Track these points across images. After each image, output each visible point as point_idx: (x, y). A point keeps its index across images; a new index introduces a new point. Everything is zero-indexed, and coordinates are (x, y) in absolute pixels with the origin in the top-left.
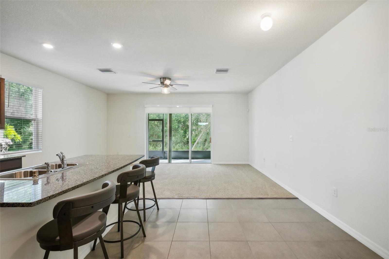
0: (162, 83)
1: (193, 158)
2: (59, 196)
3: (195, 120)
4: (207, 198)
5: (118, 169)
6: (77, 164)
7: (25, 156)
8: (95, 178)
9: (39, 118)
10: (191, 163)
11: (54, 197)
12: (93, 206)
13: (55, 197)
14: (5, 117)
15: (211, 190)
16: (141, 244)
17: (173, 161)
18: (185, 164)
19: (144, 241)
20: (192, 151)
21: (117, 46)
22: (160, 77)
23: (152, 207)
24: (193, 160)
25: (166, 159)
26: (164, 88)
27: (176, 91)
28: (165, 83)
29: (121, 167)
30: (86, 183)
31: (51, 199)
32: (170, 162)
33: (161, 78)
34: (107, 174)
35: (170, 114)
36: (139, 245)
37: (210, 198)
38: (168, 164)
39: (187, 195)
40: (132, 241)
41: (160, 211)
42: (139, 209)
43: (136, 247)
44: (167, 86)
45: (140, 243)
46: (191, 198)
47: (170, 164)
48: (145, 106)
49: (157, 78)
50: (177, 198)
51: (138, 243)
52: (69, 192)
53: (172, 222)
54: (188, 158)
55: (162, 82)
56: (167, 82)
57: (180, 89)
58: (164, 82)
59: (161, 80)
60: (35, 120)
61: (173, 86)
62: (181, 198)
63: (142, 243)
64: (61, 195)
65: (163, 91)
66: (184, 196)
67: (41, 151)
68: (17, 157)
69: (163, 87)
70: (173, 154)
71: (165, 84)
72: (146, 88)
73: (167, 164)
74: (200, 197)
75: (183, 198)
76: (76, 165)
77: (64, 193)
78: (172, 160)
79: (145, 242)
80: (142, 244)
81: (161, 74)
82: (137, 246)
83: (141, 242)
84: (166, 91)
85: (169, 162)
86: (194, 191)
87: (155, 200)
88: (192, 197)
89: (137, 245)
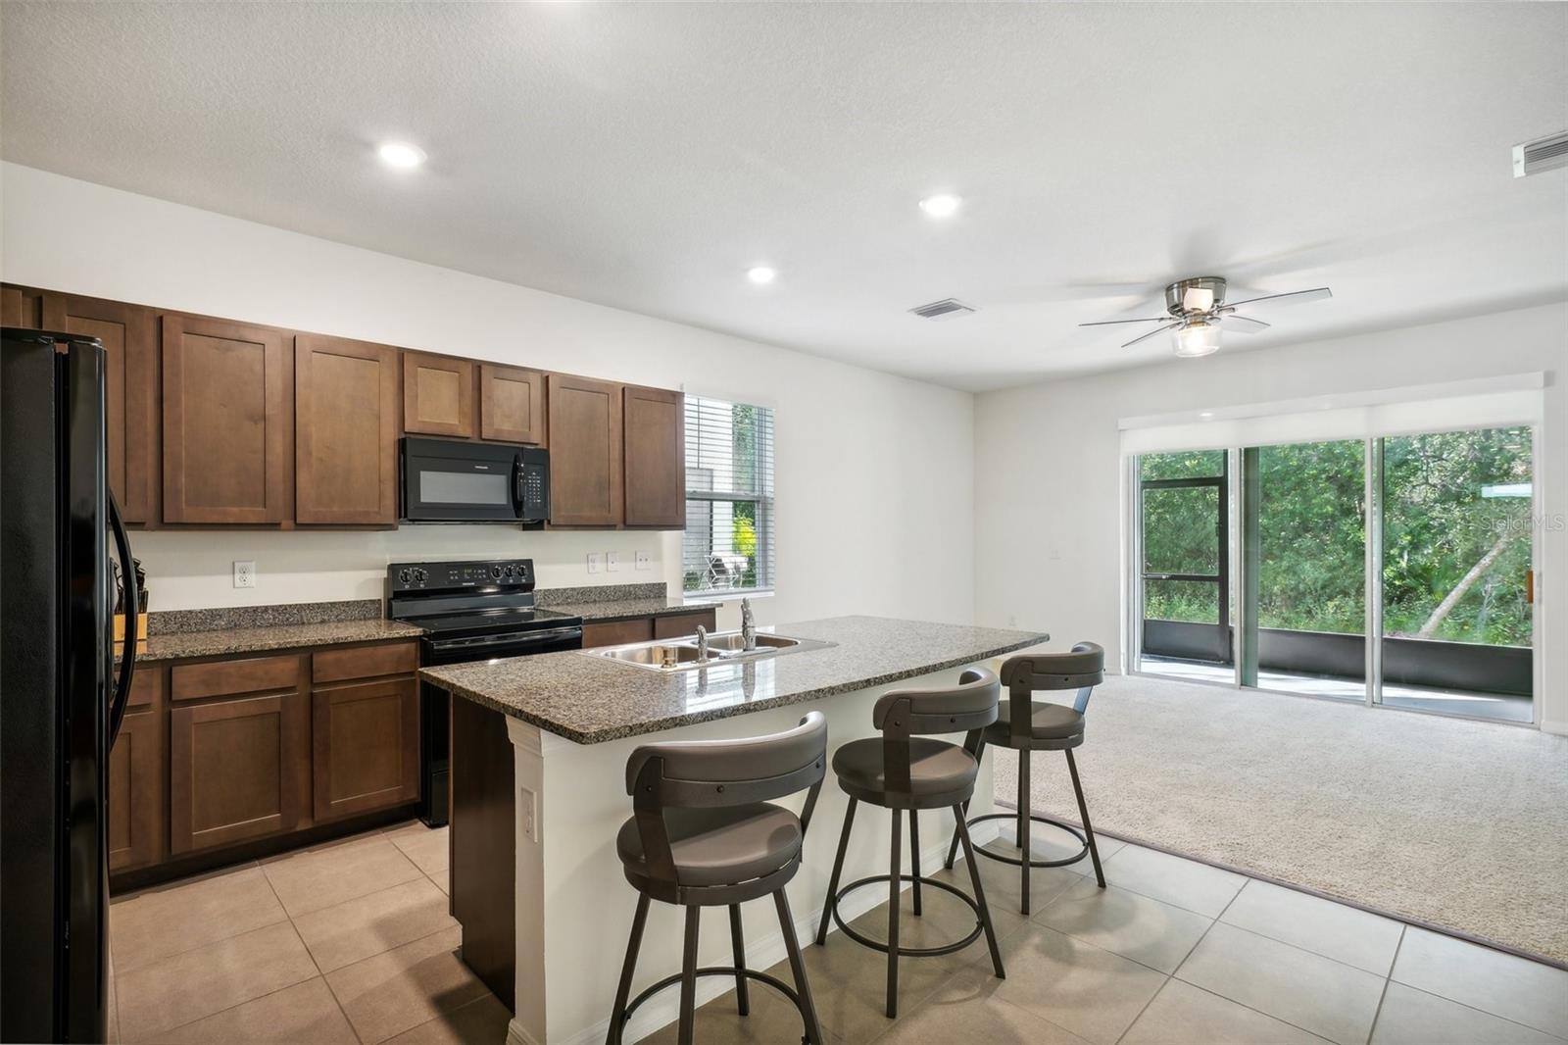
0: (1176, 309)
1: (1389, 679)
2: (658, 730)
3: (1464, 469)
4: (1413, 916)
5: (891, 676)
6: (799, 642)
7: (721, 605)
8: (787, 694)
9: (768, 495)
10: (1379, 703)
11: (645, 732)
12: (722, 786)
13: (648, 731)
14: (687, 496)
15: (1468, 880)
16: (974, 997)
17: (1266, 680)
18: (1341, 705)
19: (991, 993)
20: (1386, 640)
21: (941, 207)
22: (1165, 283)
23: (1070, 866)
24: (1391, 692)
25: (1229, 663)
26: (1186, 329)
27: (1261, 334)
28: (1187, 307)
29: (908, 672)
30: (752, 708)
31: (635, 734)
32: (1246, 682)
33: (1169, 288)
34: (841, 687)
35: (1247, 451)
36: (965, 1000)
37: (1440, 924)
38: (1239, 692)
39: (1283, 866)
40: (948, 973)
41: (1108, 896)
42: (1031, 860)
43: (954, 1002)
44: (1200, 318)
45: (970, 995)
46: (1302, 885)
47: (1247, 695)
48: (1123, 423)
49: (1151, 292)
50: (1218, 861)
51: (966, 988)
52: (691, 726)
53: (1145, 962)
54: (1358, 676)
55: (1177, 306)
56: (1200, 299)
57: (1283, 321)
58: (1182, 304)
59: (1173, 293)
60: (758, 502)
61: (1236, 313)
62: (1244, 869)
63: (979, 995)
64: (665, 729)
65: (1180, 347)
66: (1265, 865)
67: (772, 594)
68: (703, 607)
69: (1181, 326)
70: (1264, 647)
71: (1189, 312)
72: (1107, 349)
73: (1231, 690)
74: (1361, 900)
75: (1253, 871)
76: (797, 643)
77: (676, 725)
78: (1260, 675)
79: (993, 996)
80: (978, 1001)
81: (1164, 267)
82: (955, 999)
83: (977, 990)
84: (1196, 341)
85: (1242, 685)
86: (1339, 854)
87: (1083, 833)
88: (1309, 882)
89: (957, 995)
